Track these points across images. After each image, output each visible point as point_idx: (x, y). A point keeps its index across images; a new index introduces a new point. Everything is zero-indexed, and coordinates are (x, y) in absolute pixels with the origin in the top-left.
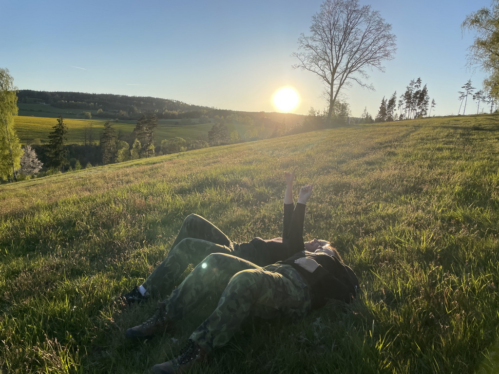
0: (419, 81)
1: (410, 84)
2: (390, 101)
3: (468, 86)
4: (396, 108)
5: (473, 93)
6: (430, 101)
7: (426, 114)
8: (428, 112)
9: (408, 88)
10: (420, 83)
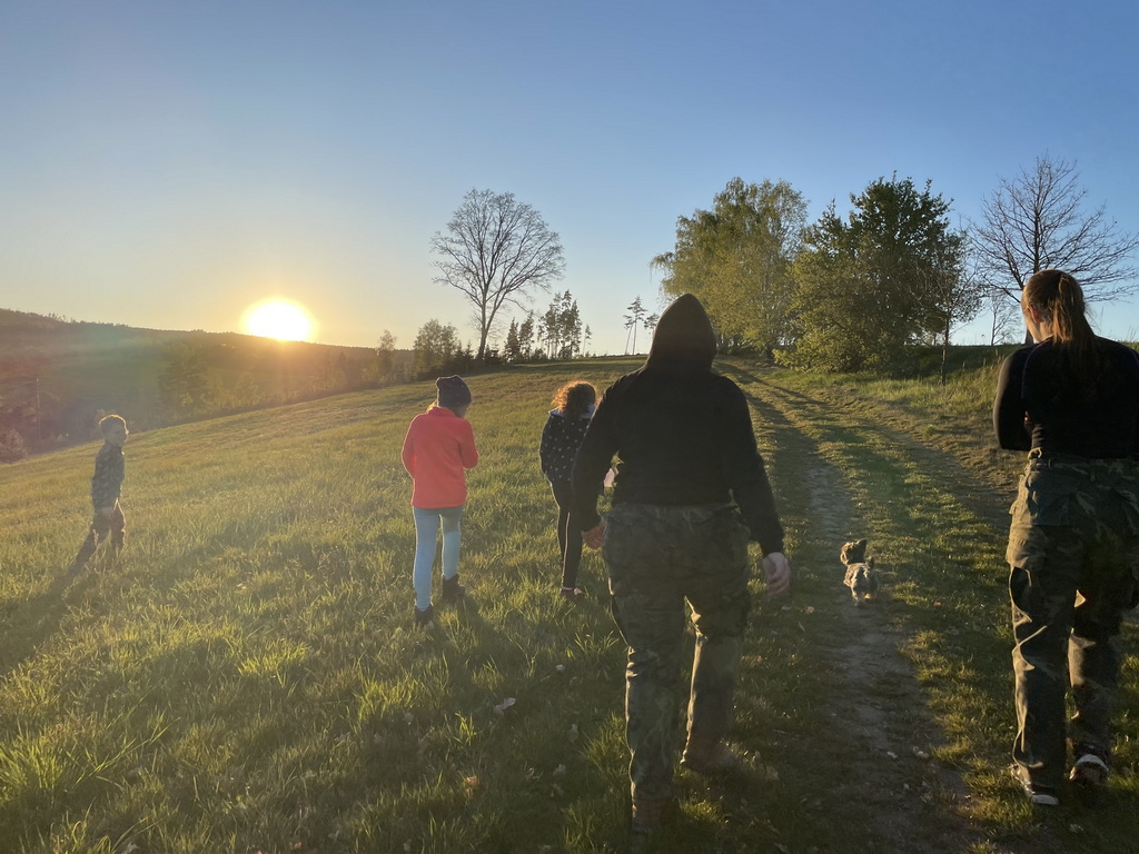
0: (567, 295)
1: (555, 300)
2: (523, 326)
3: (637, 307)
4: (534, 338)
5: (645, 318)
6: (583, 328)
7: (578, 350)
8: (581, 346)
9: (551, 306)
10: (569, 298)
